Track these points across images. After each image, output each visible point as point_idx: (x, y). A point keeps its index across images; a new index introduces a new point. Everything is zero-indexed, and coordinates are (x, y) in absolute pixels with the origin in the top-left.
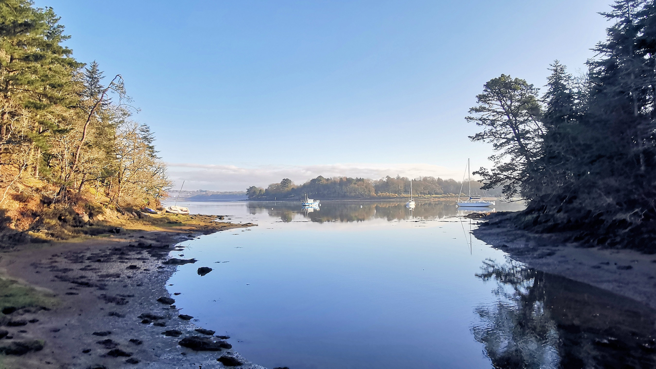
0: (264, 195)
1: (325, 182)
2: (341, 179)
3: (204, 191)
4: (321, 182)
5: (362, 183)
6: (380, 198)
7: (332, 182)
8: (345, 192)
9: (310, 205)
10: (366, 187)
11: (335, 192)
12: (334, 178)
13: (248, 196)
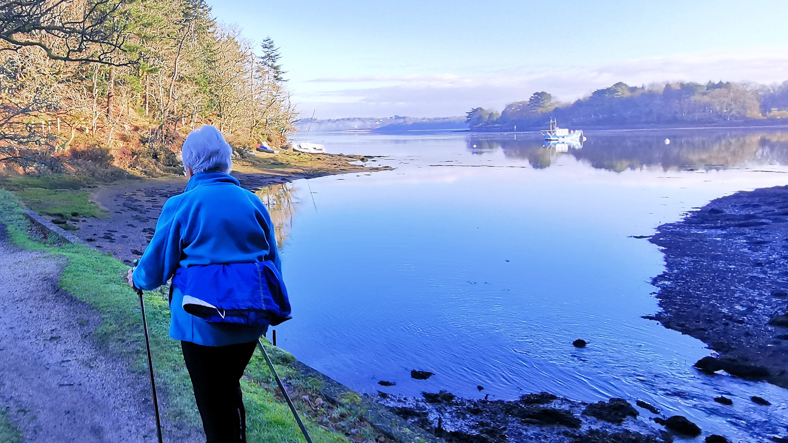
0: (497, 122)
1: (627, 94)
2: (668, 86)
3: (401, 118)
4: (617, 95)
5: (724, 91)
6: (773, 121)
7: (643, 94)
8: (676, 113)
9: (561, 138)
10: (735, 100)
11: (651, 112)
12: (652, 85)
13: (469, 124)
